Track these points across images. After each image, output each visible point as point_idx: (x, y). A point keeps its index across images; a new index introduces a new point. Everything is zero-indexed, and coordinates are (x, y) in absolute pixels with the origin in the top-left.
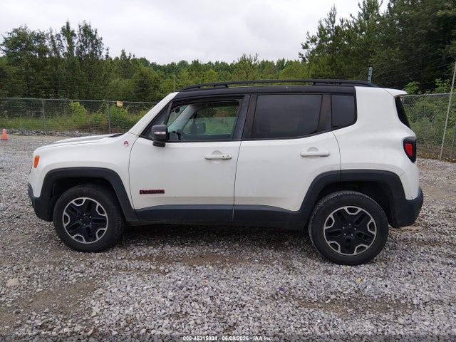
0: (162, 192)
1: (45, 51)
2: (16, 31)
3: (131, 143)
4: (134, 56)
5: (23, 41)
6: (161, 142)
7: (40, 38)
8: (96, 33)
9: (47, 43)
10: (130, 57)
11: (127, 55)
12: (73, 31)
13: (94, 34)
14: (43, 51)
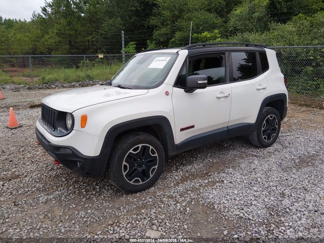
0: (193, 127)
3: (170, 93)
6: (189, 89)
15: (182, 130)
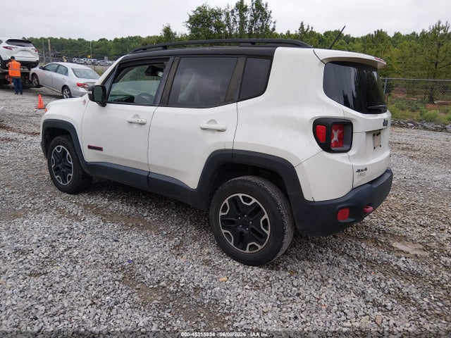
1: (220, 27)
2: (199, 9)
4: (312, 28)
5: (204, 18)
7: (217, 14)
8: (266, 6)
9: (223, 18)
10: (308, 29)
11: (305, 28)
12: (246, 6)
13: (264, 7)
14: (219, 26)
15: (90, 147)
